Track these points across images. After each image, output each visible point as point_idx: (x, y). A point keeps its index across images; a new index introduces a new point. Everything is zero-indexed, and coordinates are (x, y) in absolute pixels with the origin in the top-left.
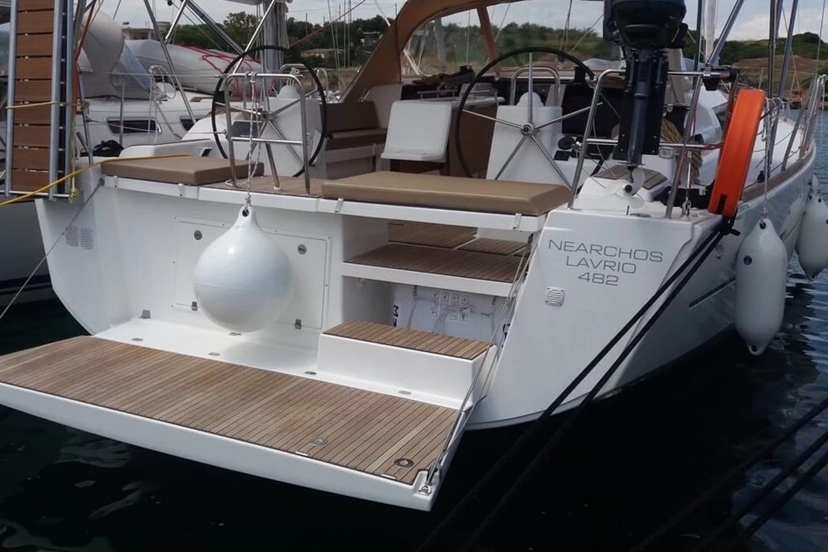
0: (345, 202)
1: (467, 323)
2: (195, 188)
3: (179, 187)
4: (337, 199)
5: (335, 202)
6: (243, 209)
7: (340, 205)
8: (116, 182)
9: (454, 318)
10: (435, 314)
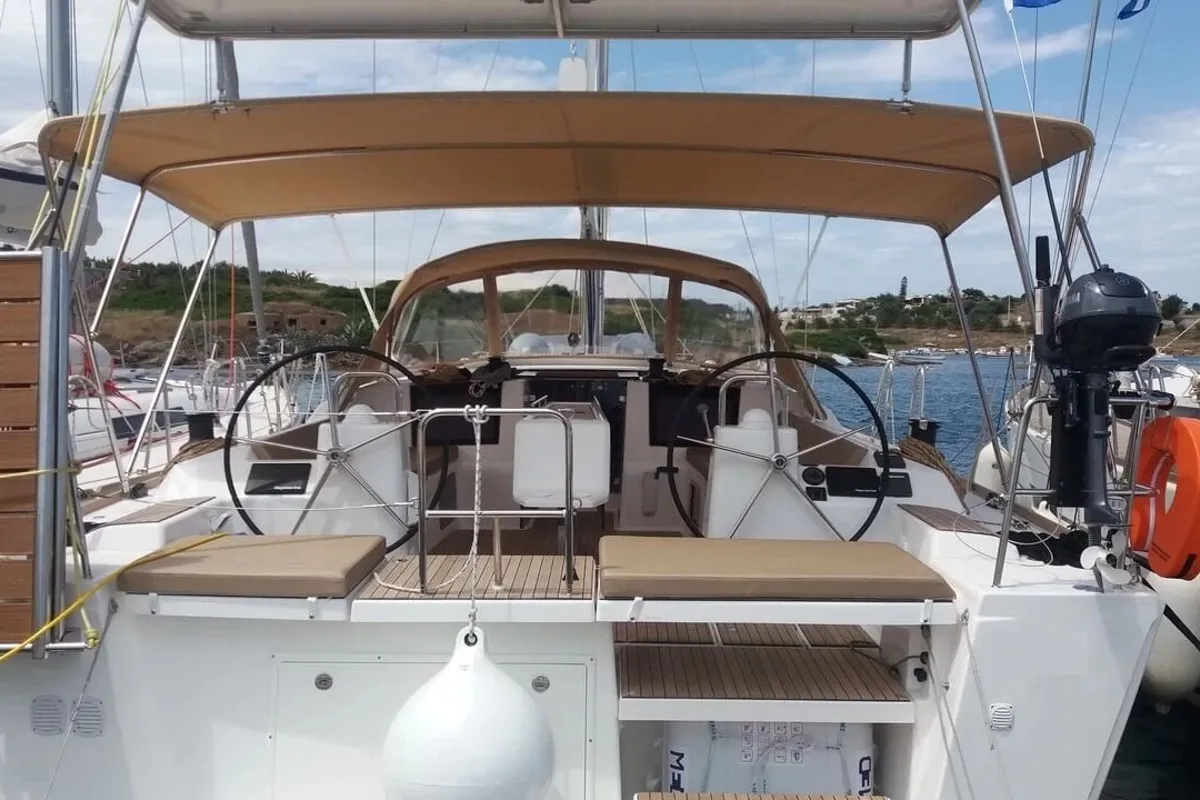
0: (646, 602)
1: (803, 765)
2: (343, 602)
3: (311, 602)
4: (632, 599)
5: (630, 604)
6: (466, 631)
7: (638, 607)
8: (154, 603)
9: (782, 760)
10: (749, 758)
